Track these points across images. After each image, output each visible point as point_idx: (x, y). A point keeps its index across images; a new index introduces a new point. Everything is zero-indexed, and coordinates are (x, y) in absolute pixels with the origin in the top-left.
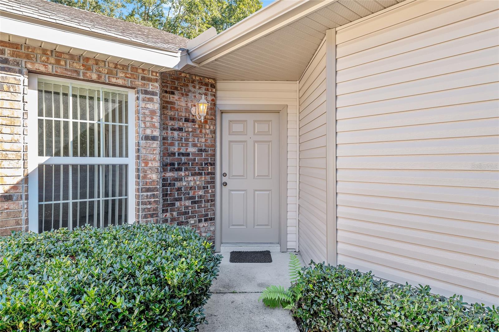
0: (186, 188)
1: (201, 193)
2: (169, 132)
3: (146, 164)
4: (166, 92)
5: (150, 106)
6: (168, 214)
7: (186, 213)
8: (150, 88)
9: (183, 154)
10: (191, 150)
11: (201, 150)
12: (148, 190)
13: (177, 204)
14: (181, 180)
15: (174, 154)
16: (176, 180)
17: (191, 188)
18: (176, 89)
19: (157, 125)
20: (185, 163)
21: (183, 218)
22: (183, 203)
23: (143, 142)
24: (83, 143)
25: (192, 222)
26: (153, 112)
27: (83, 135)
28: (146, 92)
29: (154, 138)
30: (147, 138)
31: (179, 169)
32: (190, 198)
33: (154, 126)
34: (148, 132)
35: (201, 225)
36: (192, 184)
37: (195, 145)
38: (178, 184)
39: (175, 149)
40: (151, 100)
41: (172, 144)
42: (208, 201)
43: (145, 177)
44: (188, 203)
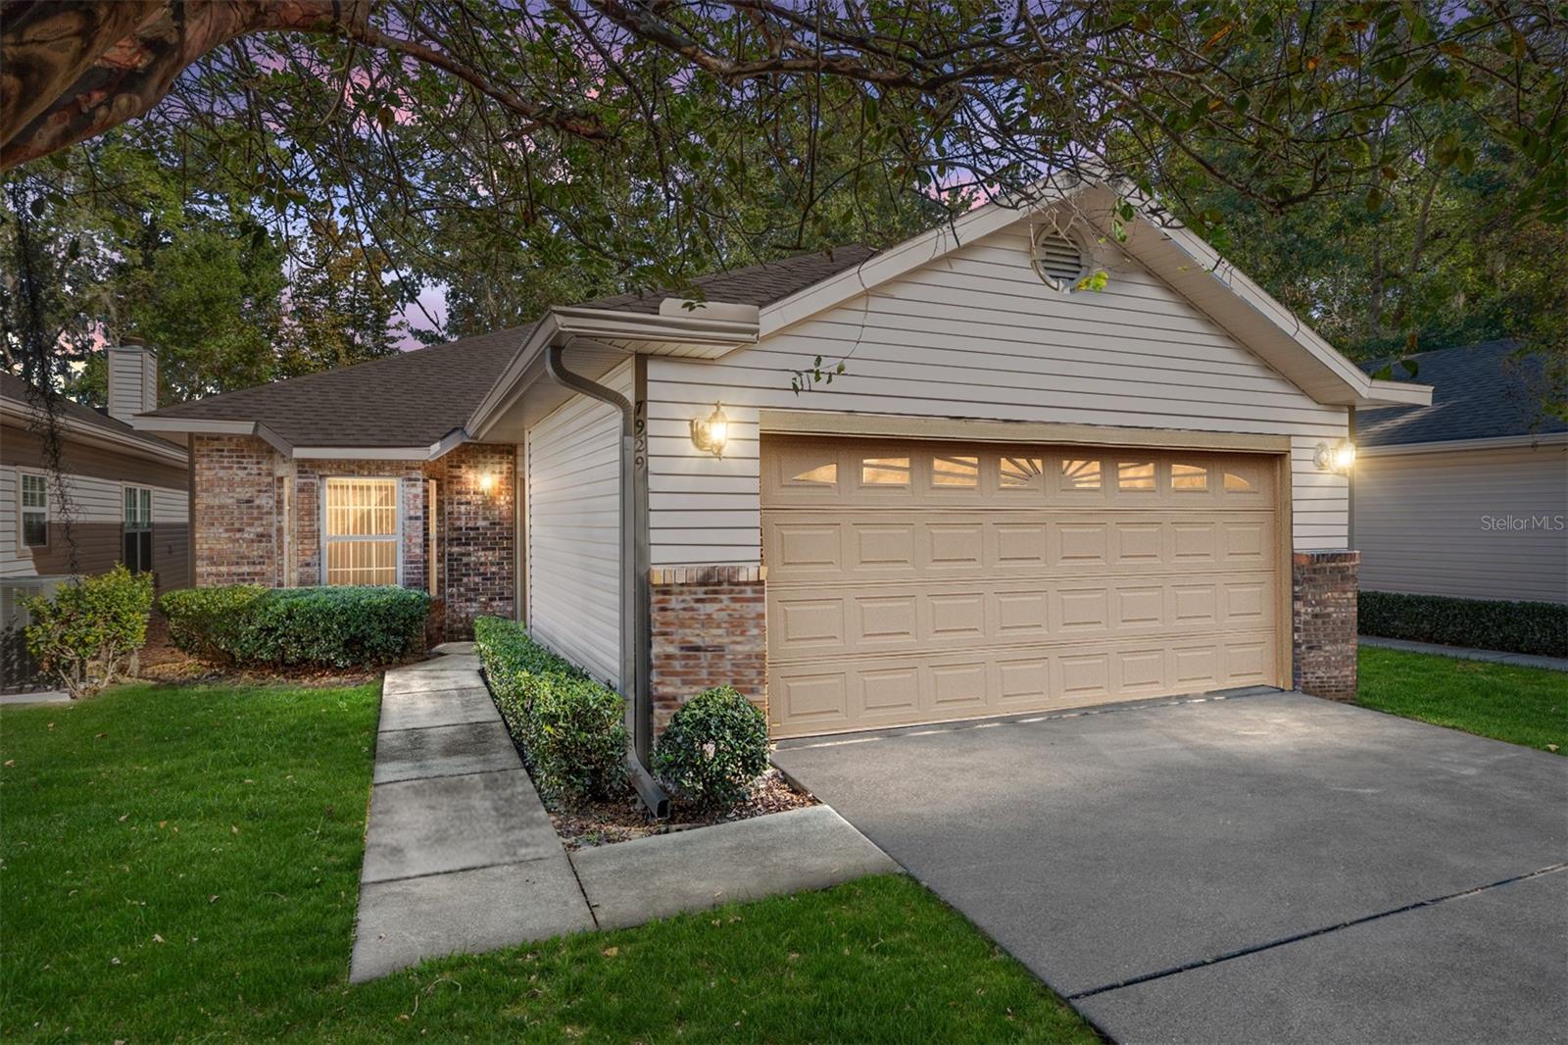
0: (475, 564)
1: (494, 569)
2: (455, 506)
3: (411, 540)
4: (452, 467)
5: (414, 491)
6: (455, 590)
7: (474, 590)
8: (414, 476)
9: (471, 529)
10: (481, 523)
11: (494, 524)
12: (412, 562)
13: (465, 580)
14: (469, 555)
15: (461, 529)
16: (463, 555)
17: (481, 564)
18: (463, 462)
19: (420, 506)
20: (473, 538)
21: (471, 595)
22: (471, 579)
23: (407, 522)
24: (362, 525)
25: (483, 599)
26: (416, 496)
27: (362, 517)
28: (410, 480)
29: (417, 518)
30: (411, 518)
31: (469, 545)
32: (480, 575)
33: (417, 508)
34: (412, 513)
35: (495, 604)
36: (483, 559)
37: (485, 519)
38: (465, 560)
39: (462, 523)
40: (414, 486)
41: (459, 519)
42: (504, 579)
43: (409, 551)
44: (477, 579)
